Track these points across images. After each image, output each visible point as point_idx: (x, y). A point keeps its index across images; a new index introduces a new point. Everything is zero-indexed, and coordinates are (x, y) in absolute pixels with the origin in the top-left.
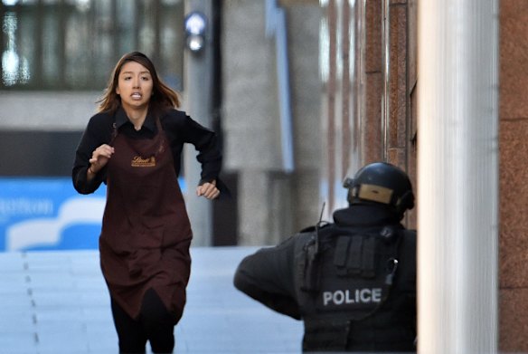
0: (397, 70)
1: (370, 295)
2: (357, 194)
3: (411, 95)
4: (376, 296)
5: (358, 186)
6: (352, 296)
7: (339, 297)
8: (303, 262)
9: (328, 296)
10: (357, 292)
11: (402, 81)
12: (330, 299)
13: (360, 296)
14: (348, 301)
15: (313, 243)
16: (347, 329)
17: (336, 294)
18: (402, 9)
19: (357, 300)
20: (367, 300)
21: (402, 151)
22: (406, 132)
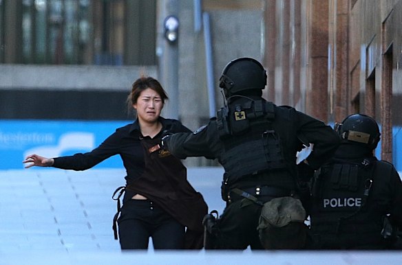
0: (341, 57)
1: (354, 202)
2: (346, 138)
3: (352, 73)
4: (358, 203)
6: (342, 202)
7: (334, 203)
9: (327, 202)
10: (345, 200)
11: (344, 64)
12: (328, 204)
13: (347, 202)
14: (339, 205)
16: (339, 224)
17: (332, 200)
18: (345, 18)
19: (345, 205)
20: (352, 205)
21: (344, 109)
22: (347, 97)
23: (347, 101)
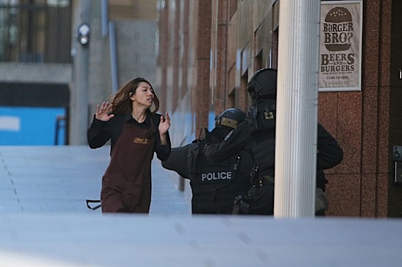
0: (221, 59)
1: (226, 175)
3: (229, 72)
4: (229, 176)
5: (221, 119)
6: (216, 176)
7: (210, 177)
8: (191, 159)
10: (219, 174)
11: (223, 64)
12: (205, 177)
13: (220, 176)
14: (214, 178)
15: (196, 149)
16: (214, 193)
17: (208, 175)
19: (219, 178)
20: (224, 178)
21: (223, 101)
22: (225, 91)
23: (225, 94)
